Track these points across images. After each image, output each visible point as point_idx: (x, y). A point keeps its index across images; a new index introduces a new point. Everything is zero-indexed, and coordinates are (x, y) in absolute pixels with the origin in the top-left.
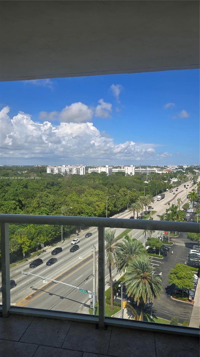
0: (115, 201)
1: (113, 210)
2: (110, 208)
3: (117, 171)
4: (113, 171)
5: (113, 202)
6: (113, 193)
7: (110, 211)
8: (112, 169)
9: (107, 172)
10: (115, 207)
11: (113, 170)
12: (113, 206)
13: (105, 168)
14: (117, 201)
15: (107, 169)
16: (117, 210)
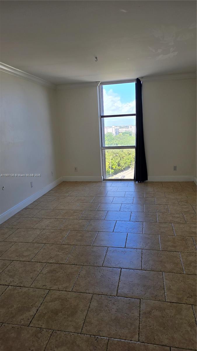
0: (119, 160)
1: (117, 168)
2: (114, 167)
3: (124, 131)
4: (119, 132)
5: (117, 161)
6: (117, 152)
7: (114, 169)
8: (118, 129)
9: (114, 133)
10: (119, 165)
11: (120, 130)
12: (117, 165)
13: (111, 129)
14: (121, 160)
15: (114, 129)
16: (121, 169)
